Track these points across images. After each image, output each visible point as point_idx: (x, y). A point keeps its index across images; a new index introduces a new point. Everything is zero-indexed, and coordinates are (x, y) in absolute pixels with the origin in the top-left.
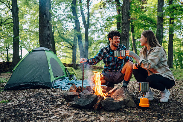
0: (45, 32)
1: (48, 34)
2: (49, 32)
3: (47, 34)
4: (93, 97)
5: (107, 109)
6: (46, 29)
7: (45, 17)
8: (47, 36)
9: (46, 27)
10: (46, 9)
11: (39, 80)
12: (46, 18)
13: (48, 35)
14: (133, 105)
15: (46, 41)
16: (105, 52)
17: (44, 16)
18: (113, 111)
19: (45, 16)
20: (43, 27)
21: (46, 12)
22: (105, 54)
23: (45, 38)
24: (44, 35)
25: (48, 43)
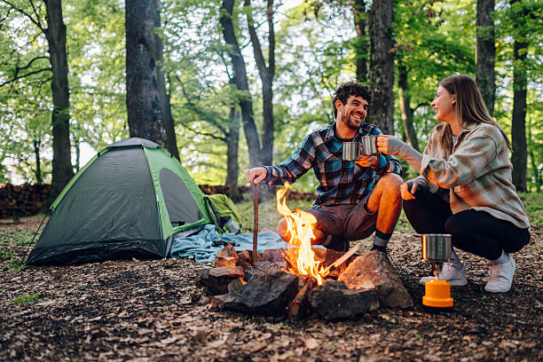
0: (144, 93)
1: (154, 99)
2: (154, 93)
3: (149, 99)
4: (283, 281)
5: (327, 313)
6: (146, 84)
7: (142, 49)
8: (150, 104)
9: (147, 78)
10: (145, 25)
11: (127, 234)
12: (146, 52)
13: (153, 103)
14: (405, 301)
15: (147, 119)
16: (318, 144)
17: (139, 47)
18: (344, 320)
19: (142, 46)
20: (138, 78)
21: (146, 34)
22: (318, 151)
23: (146, 112)
24: (142, 103)
25: (152, 125)
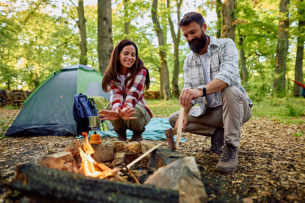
0: (105, 45)
1: (110, 48)
2: (111, 45)
6: (106, 40)
7: (104, 23)
8: (108, 51)
10: (106, 11)
12: (107, 25)
13: (110, 50)
15: (106, 58)
19: (104, 21)
20: (102, 38)
21: (107, 16)
23: (106, 55)
24: (104, 50)
